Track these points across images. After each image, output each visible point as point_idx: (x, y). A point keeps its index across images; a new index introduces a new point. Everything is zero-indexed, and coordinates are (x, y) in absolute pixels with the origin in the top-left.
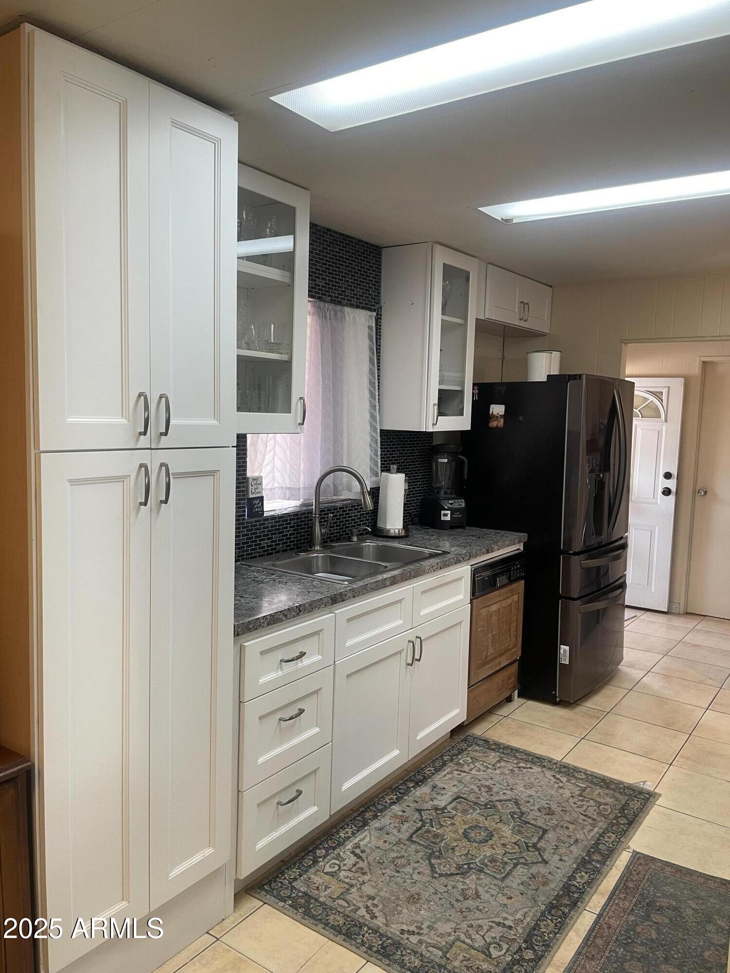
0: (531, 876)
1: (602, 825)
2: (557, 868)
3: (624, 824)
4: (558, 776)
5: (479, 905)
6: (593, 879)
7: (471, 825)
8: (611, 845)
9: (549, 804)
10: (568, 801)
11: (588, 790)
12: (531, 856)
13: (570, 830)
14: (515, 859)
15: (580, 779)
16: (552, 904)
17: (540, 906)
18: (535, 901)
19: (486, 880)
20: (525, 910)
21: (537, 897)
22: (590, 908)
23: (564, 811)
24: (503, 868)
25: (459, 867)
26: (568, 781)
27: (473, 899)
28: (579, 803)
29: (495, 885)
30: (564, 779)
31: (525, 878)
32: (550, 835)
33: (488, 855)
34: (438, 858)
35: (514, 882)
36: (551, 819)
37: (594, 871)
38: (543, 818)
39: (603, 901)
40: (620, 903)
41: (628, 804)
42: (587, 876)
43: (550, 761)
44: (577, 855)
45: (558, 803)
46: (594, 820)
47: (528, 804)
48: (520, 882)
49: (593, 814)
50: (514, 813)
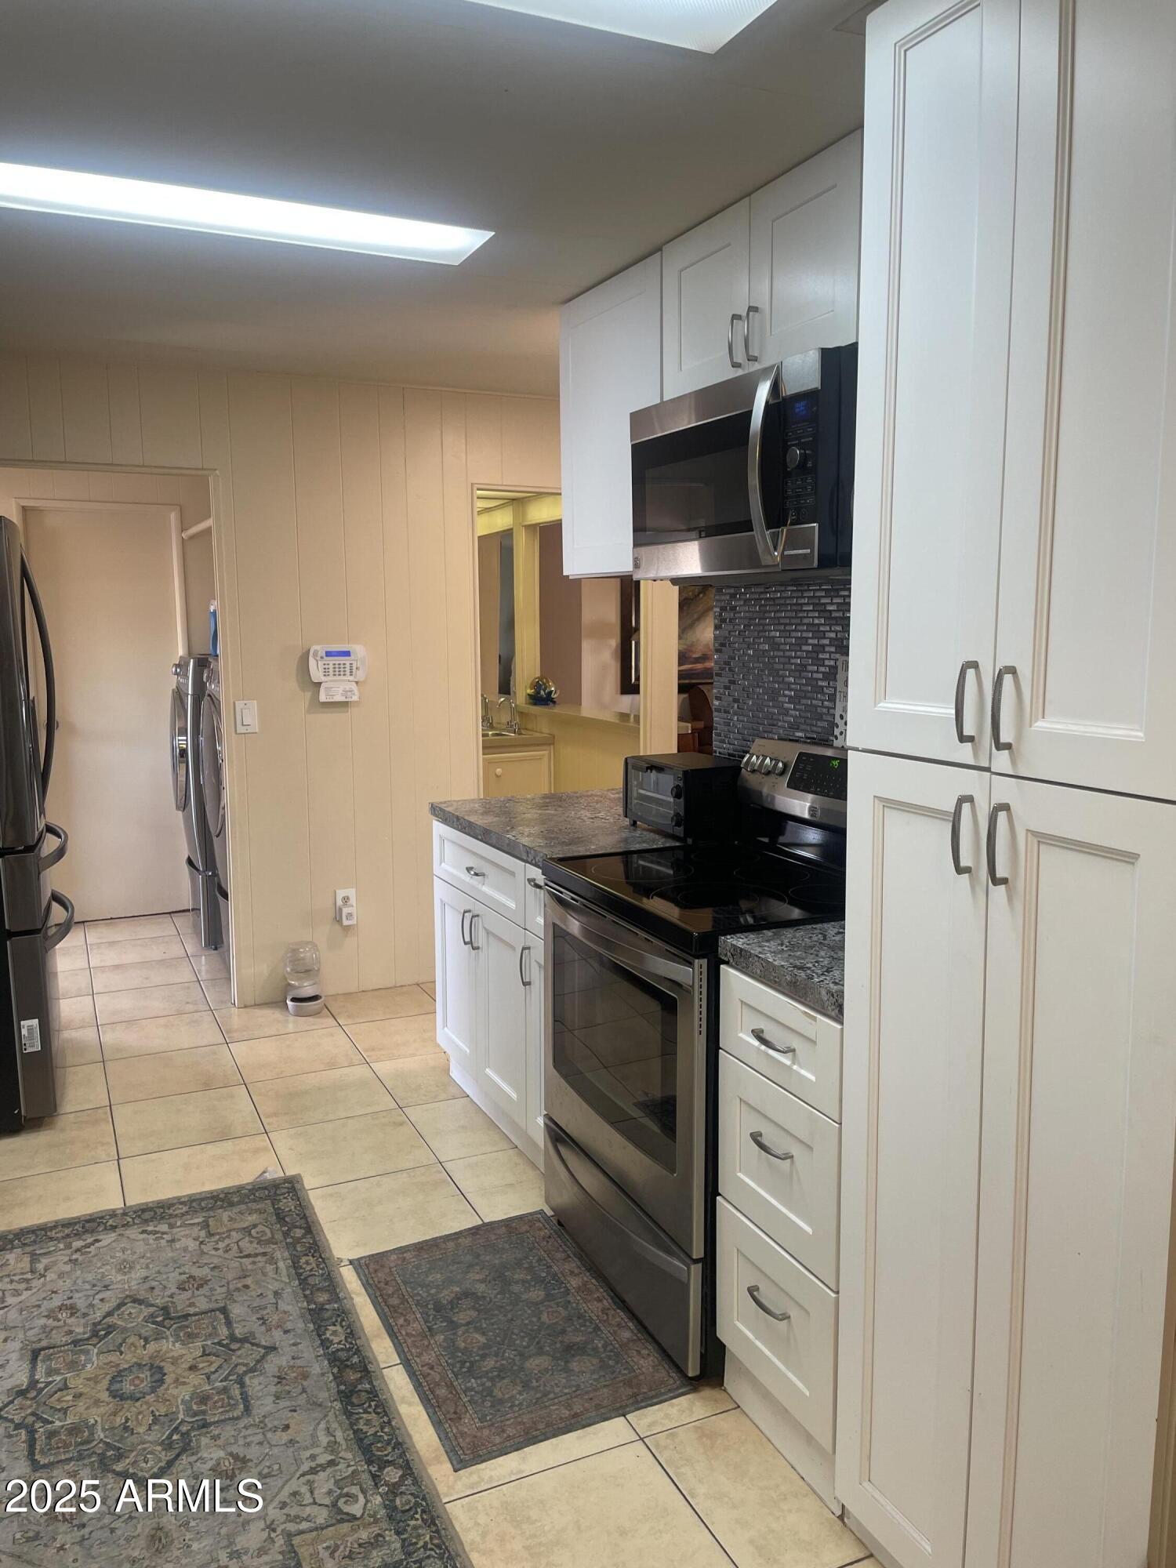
0: (276, 1380)
1: (281, 1255)
2: (294, 1345)
3: (304, 1236)
4: (150, 1228)
5: (260, 1468)
6: (349, 1326)
7: (109, 1377)
8: (321, 1272)
9: (184, 1273)
10: (203, 1253)
11: (211, 1222)
12: (246, 1355)
13: (252, 1286)
14: (229, 1374)
15: (183, 1215)
16: (342, 1392)
17: (332, 1407)
18: (320, 1405)
19: (228, 1431)
20: (323, 1425)
21: (315, 1399)
22: (385, 1362)
23: (215, 1267)
24: (228, 1398)
25: (168, 1445)
26: (171, 1226)
27: (241, 1469)
28: (221, 1245)
29: (246, 1428)
30: (164, 1227)
31: (273, 1389)
32: (236, 1310)
33: (187, 1398)
34: (120, 1457)
35: (264, 1405)
36: (212, 1290)
37: (339, 1316)
38: (198, 1296)
39: (387, 1343)
40: (408, 1331)
41: (279, 1208)
42: (338, 1328)
43: (113, 1214)
44: (298, 1312)
45: (194, 1263)
46: (264, 1254)
47: (156, 1292)
48: (273, 1398)
49: (256, 1249)
50: (152, 1316)
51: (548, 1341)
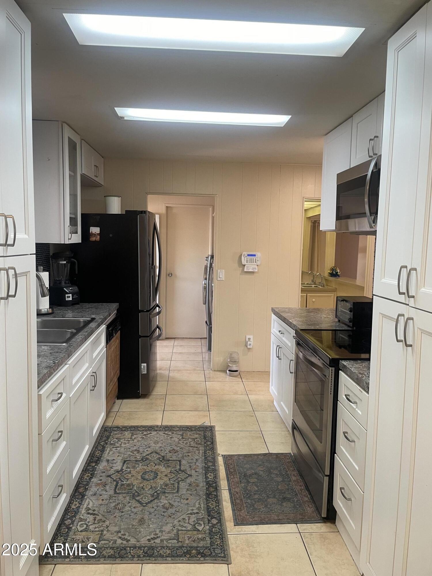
0: (189, 485)
1: (202, 448)
2: (197, 476)
3: (210, 445)
4: (166, 433)
5: (176, 509)
6: (215, 475)
7: (142, 473)
8: (212, 456)
9: (172, 448)
10: (179, 443)
11: (184, 434)
12: (182, 476)
13: (190, 456)
14: (176, 480)
15: (177, 431)
16: (207, 493)
17: (203, 497)
18: (199, 495)
19: (170, 496)
20: (198, 501)
21: (198, 493)
22: (223, 488)
23: (181, 448)
24: (174, 487)
25: (152, 496)
26: (173, 433)
27: (171, 508)
28: (185, 442)
29: (176, 496)
30: (170, 433)
31: (187, 487)
32: (183, 462)
33: (162, 483)
34: (138, 496)
35: (183, 491)
36: (178, 454)
37: (213, 471)
38: (174, 455)
39: (226, 482)
40: (234, 480)
41: (205, 435)
42: (212, 474)
43: (157, 426)
44: (201, 467)
45: (176, 445)
46: (197, 447)
47: (163, 451)
48: (186, 490)
49: (195, 445)
50: (159, 458)
51: (278, 494)
